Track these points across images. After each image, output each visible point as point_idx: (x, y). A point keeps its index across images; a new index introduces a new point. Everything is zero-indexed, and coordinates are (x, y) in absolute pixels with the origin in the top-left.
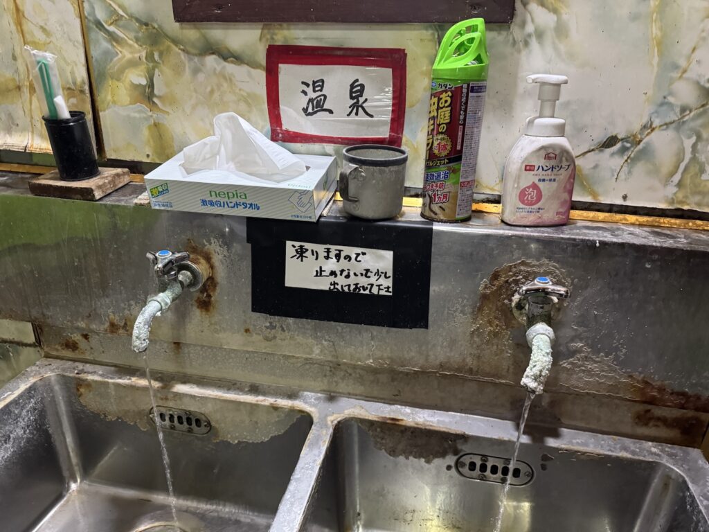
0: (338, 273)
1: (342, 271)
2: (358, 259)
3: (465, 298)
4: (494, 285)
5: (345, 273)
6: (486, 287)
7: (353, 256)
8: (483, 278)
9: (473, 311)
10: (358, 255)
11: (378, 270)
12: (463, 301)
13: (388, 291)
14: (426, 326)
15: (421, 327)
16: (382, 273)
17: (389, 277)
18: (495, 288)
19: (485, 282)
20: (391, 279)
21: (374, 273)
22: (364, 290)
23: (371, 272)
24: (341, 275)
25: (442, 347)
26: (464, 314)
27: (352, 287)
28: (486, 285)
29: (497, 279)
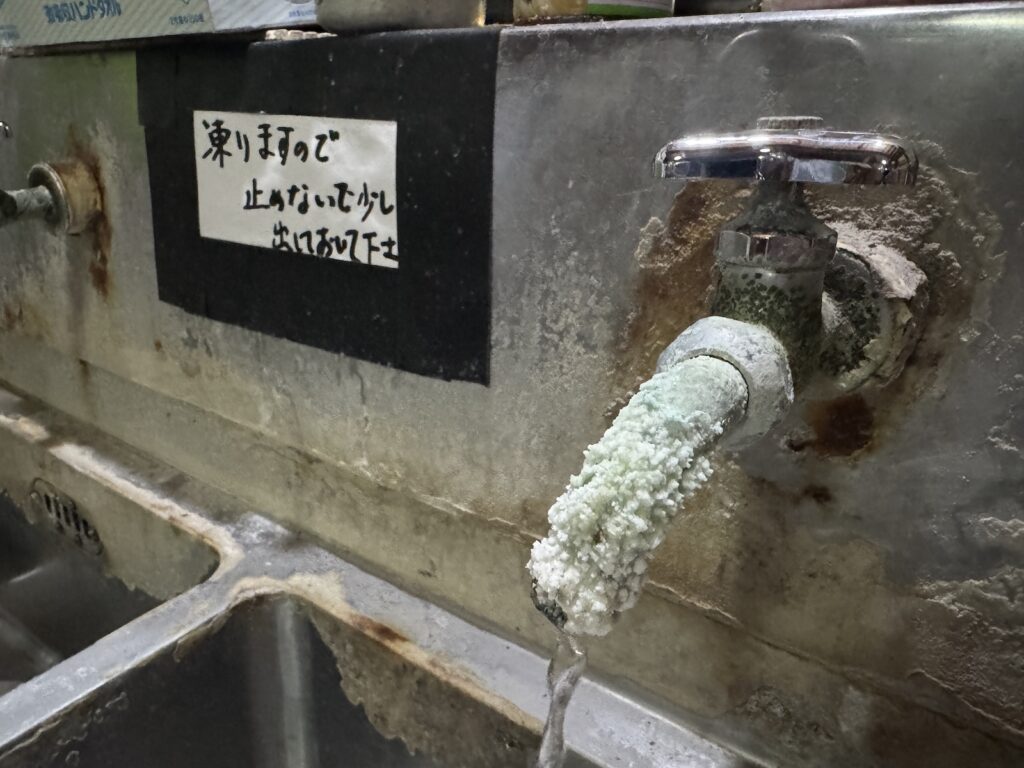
0: (285, 197)
1: (293, 191)
2: (322, 154)
3: (592, 288)
4: (684, 242)
5: (299, 198)
6: (657, 250)
7: (313, 144)
8: (648, 216)
9: (617, 340)
10: (322, 139)
11: (365, 185)
12: (584, 301)
13: (388, 255)
14: (484, 378)
15: (469, 378)
16: (374, 195)
17: (391, 208)
18: (686, 252)
19: (655, 228)
20: (393, 214)
21: (356, 198)
22: (340, 250)
23: (351, 194)
24: (291, 202)
25: (527, 452)
26: (591, 348)
27: (316, 240)
28: (657, 241)
29: (694, 217)
